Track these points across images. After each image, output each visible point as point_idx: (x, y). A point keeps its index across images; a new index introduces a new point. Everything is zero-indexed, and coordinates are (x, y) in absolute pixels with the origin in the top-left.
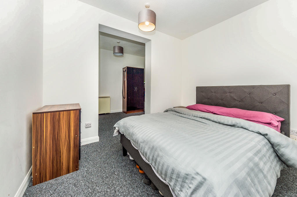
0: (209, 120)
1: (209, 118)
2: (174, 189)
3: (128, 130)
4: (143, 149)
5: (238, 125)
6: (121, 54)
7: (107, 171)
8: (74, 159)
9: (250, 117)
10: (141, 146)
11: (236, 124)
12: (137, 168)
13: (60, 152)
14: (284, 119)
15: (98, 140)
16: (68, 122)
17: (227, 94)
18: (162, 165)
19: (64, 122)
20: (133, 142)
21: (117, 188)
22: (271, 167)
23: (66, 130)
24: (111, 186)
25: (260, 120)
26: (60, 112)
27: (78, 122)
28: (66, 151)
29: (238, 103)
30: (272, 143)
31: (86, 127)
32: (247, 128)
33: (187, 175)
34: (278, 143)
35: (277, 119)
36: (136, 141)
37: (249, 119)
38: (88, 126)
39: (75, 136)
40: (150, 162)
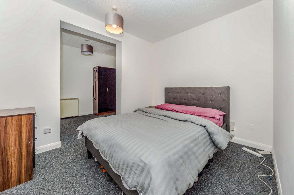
0: (169, 117)
1: (169, 116)
2: (124, 177)
3: (91, 131)
4: (102, 148)
5: (189, 120)
6: (91, 53)
7: (67, 175)
8: (27, 167)
9: (202, 113)
10: (101, 145)
11: (187, 120)
12: (101, 168)
13: (8, 162)
14: (225, 114)
15: (60, 146)
16: (18, 129)
17: (188, 95)
18: (117, 159)
19: (13, 128)
20: (94, 143)
21: (77, 190)
22: (204, 150)
23: (15, 137)
24: (70, 189)
25: (208, 115)
26: (7, 118)
27: (32, 128)
28: (16, 160)
29: (195, 101)
30: (209, 132)
31: (44, 133)
32: (194, 122)
33: (134, 164)
34: (212, 132)
35: (220, 114)
36: (97, 142)
37: (201, 115)
38: (47, 132)
39: (28, 142)
40: (108, 159)
